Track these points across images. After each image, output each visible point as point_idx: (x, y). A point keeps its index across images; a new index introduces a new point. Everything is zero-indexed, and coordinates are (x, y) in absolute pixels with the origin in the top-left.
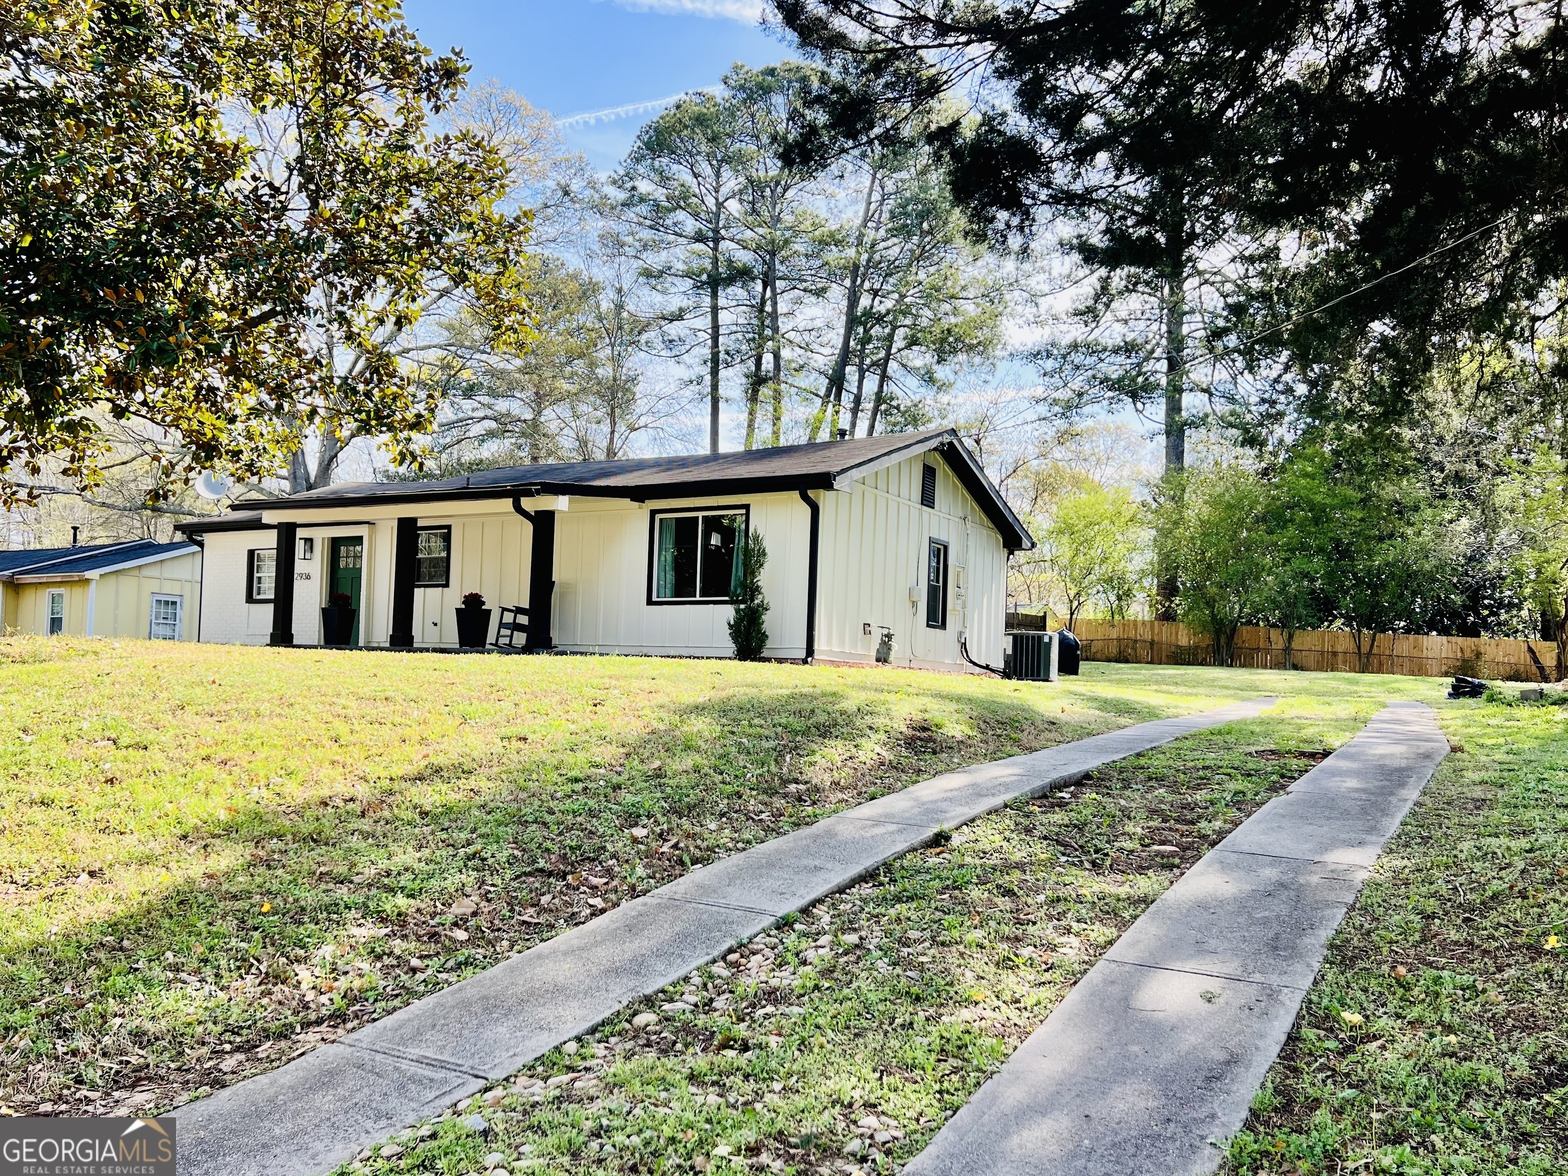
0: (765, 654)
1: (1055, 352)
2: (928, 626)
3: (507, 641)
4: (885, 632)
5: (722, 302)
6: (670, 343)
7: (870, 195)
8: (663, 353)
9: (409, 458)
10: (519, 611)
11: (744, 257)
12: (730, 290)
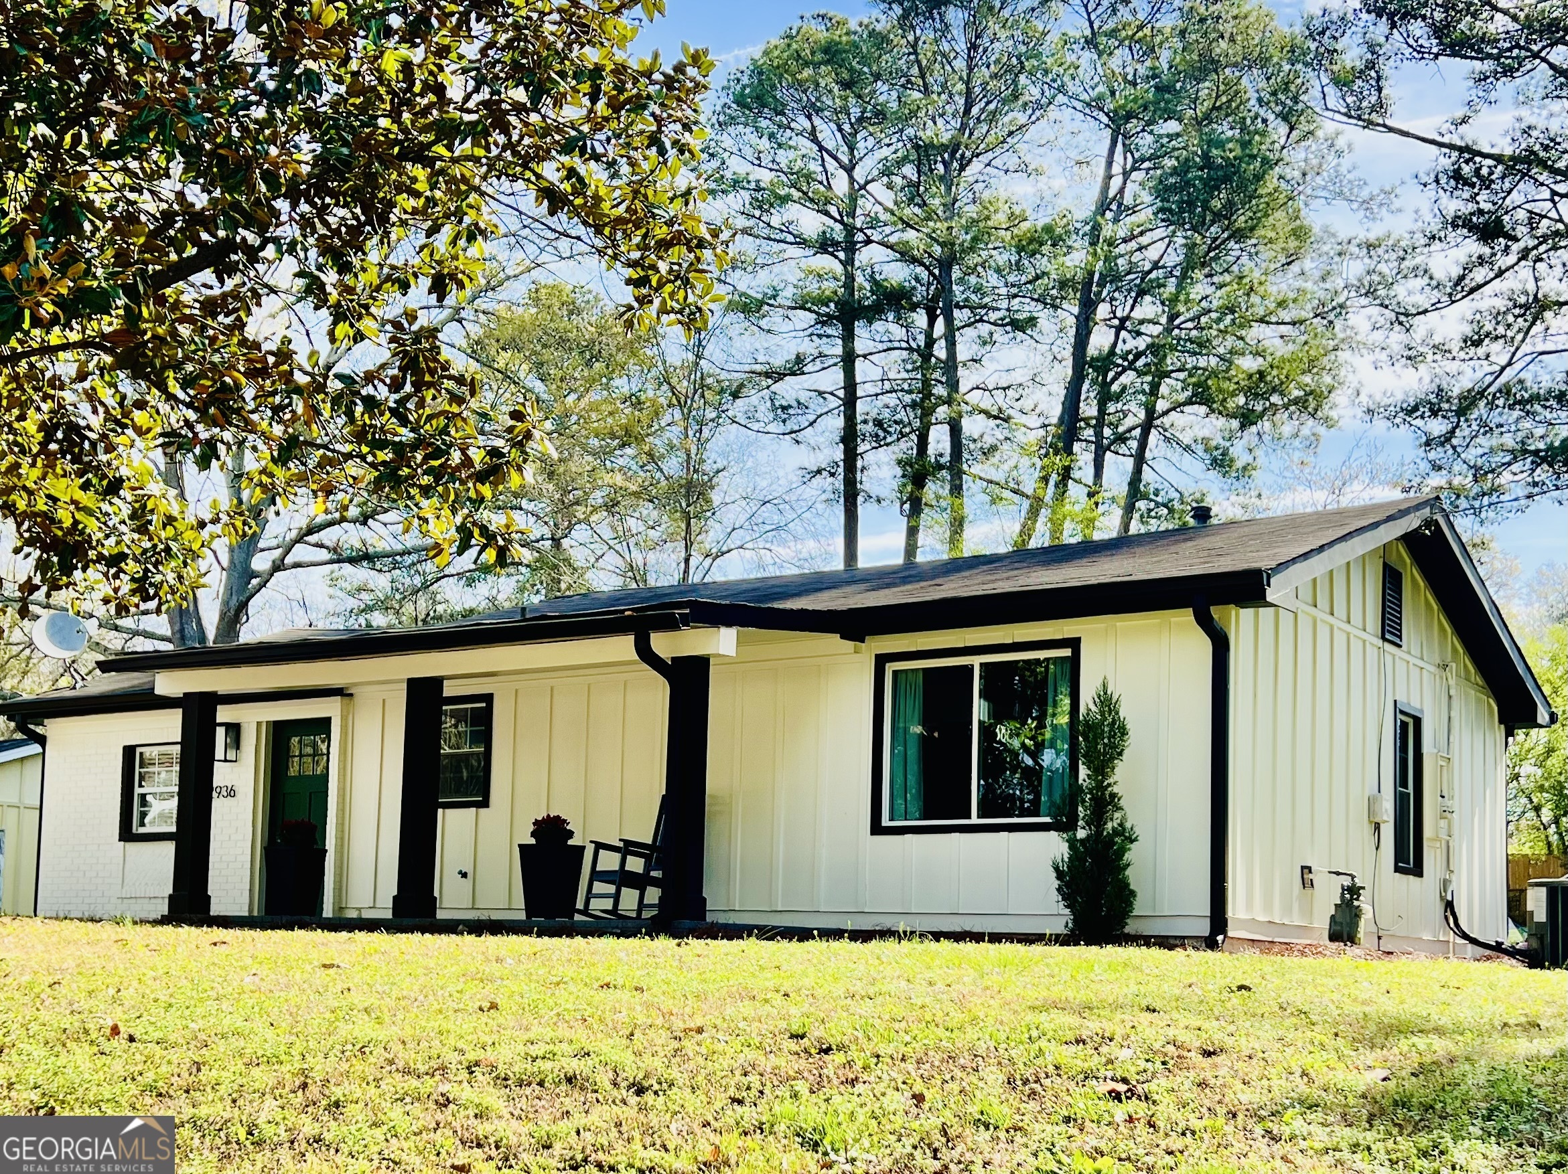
0: (1131, 928)
1: (1445, 406)
2: (1397, 869)
3: (608, 904)
4: (1347, 882)
5: (860, 346)
6: (783, 410)
7: (1110, 163)
8: (772, 428)
9: (477, 539)
10: (628, 848)
11: (897, 274)
12: (878, 326)
